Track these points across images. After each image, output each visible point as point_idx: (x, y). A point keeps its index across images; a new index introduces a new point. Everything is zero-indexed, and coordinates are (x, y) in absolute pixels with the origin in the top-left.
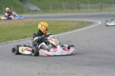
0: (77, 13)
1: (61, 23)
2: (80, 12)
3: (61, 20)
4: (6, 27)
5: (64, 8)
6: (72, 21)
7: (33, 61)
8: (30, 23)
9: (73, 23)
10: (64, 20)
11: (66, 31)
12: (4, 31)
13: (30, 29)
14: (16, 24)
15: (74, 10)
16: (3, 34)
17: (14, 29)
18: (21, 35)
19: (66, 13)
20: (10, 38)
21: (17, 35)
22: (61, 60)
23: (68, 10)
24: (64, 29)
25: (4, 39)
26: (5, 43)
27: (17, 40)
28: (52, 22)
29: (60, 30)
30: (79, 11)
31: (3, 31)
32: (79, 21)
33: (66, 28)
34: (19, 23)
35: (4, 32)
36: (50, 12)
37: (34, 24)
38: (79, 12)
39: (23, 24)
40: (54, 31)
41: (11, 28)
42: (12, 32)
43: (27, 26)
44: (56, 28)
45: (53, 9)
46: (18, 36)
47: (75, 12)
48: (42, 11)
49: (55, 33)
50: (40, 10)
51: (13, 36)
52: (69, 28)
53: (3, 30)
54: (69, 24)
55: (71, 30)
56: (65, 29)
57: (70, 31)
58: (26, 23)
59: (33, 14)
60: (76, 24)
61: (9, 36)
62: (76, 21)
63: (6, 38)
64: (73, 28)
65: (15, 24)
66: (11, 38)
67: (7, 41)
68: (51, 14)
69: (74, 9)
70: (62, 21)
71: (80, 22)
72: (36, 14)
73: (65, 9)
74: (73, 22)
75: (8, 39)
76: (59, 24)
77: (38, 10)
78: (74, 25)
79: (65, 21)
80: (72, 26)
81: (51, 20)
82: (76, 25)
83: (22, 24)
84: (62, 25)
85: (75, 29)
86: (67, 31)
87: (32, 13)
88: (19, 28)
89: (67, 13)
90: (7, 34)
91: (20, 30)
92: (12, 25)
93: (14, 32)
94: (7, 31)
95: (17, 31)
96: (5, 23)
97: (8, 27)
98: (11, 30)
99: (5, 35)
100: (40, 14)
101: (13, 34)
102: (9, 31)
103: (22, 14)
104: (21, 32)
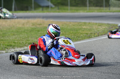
0: (106, 12)
1: (84, 26)
2: (111, 11)
3: (83, 21)
4: (5, 29)
6: (99, 23)
8: (39, 25)
10: (87, 21)
11: (90, 37)
12: (3, 34)
13: (40, 32)
14: (20, 26)
15: (102, 8)
16: (2, 38)
17: (18, 32)
18: (28, 40)
19: (90, 12)
20: (11, 44)
21: (21, 40)
22: (82, 77)
23: (94, 8)
24: (86, 34)
25: (3, 46)
26: (4, 52)
27: (21, 47)
28: (70, 25)
29: (82, 35)
30: (109, 10)
31: (2, 35)
32: (108, 24)
33: (90, 32)
34: (23, 24)
35: (3, 37)
36: (67, 10)
37: (45, 25)
38: (108, 10)
39: (30, 26)
40: (73, 36)
41: (12, 31)
42: (14, 37)
43: (35, 28)
44: (76, 33)
45: (72, 5)
46: (23, 42)
47: (103, 11)
48: (57, 8)
49: (74, 40)
50: (53, 6)
51: (15, 41)
52: (95, 34)
53: (1, 33)
54: (94, 28)
55: (97, 36)
56: (89, 35)
57: (95, 37)
58: (33, 25)
59: (44, 12)
60: (104, 27)
61: (10, 42)
62: (105, 24)
63: (6, 44)
64: (100, 34)
65: (18, 25)
66: (13, 44)
67: (7, 49)
69: (101, 6)
70: (85, 23)
71: (110, 26)
72: (48, 12)
73: (89, 6)
74: (100, 25)
75: (8, 46)
76: (80, 27)
77: (50, 7)
78: (101, 29)
79: (89, 23)
80: (99, 30)
81: (69, 22)
82: (104, 29)
83: (28, 26)
84: (84, 29)
85: (102, 35)
86: (92, 37)
87: (43, 10)
88: (24, 32)
89: (92, 12)
90: (7, 38)
91: (25, 34)
92: (14, 26)
93: (18, 37)
94: (7, 35)
95: (21, 36)
96: (4, 23)
97: (9, 29)
98: (13, 34)
99: (5, 40)
100: (54, 12)
101: (15, 39)
102: (9, 34)
103: (28, 12)
104: (26, 36)
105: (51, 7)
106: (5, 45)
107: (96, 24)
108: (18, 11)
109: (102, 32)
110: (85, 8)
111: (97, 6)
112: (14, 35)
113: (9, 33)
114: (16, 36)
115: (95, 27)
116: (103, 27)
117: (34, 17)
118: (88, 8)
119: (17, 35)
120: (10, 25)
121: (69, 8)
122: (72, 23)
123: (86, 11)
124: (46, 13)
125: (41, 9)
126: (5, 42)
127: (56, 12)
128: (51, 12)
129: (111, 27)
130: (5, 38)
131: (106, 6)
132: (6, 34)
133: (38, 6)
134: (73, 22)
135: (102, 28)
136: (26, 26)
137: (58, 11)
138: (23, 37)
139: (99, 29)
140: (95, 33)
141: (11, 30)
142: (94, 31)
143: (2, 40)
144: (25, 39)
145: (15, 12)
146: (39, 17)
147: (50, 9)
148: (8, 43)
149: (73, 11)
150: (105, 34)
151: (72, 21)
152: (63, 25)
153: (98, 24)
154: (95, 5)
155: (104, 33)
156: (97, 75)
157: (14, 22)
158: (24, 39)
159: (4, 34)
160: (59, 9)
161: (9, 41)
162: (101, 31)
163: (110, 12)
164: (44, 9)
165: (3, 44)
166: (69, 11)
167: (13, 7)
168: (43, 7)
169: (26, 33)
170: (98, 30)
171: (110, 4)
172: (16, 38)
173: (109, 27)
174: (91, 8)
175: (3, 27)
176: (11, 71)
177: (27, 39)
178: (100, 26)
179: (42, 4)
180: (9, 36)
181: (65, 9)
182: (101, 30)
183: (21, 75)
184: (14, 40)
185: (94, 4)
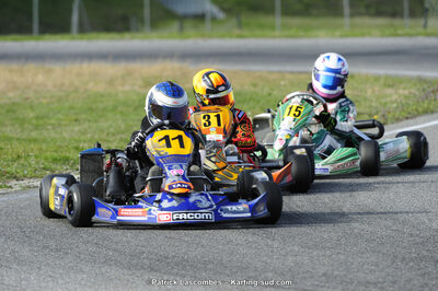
0: (410, 35)
2: (429, 30)
4: (45, 101)
5: (347, 10)
6: (387, 77)
7: (183, 276)
9: (389, 91)
12: (37, 118)
14: (101, 88)
15: (397, 22)
16: (34, 134)
17: (91, 109)
20: (68, 154)
22: (325, 274)
23: (367, 21)
25: (37, 163)
28: (282, 83)
30: (425, 26)
31: (34, 122)
32: (421, 80)
34: (111, 82)
35: (37, 127)
36: (273, 28)
38: (421, 30)
39: (136, 88)
41: (72, 108)
42: (77, 128)
45: (288, 12)
47: (400, 32)
48: (234, 21)
50: (221, 15)
51: (81, 145)
52: (370, 115)
53: (32, 115)
54: (369, 92)
59: (187, 37)
60: (406, 92)
61: (60, 147)
62: (410, 80)
63: (48, 154)
64: (390, 116)
65: (91, 85)
67: (52, 171)
68: (280, 37)
69: (394, 15)
71: (425, 86)
72: (203, 36)
73: (352, 15)
74: (392, 83)
75: (55, 160)
77: (208, 17)
78: (395, 97)
80: (386, 103)
81: (279, 72)
82: (406, 97)
83: (127, 88)
85: (398, 120)
87: (181, 29)
88: (115, 109)
89: (363, 35)
90: (53, 134)
91: (118, 116)
92: (76, 90)
93: (90, 127)
94: (53, 121)
95: (104, 124)
96: (40, 78)
97: (60, 99)
98: (74, 117)
99: (44, 141)
100: (223, 36)
101: (82, 138)
102: (61, 120)
103: (127, 35)
104: (123, 126)
105: (214, 19)
106: (46, 159)
107: (377, 78)
108: (94, 35)
109: (397, 108)
110: (338, 21)
111: (379, 14)
112: (76, 120)
113: (60, 116)
114: (86, 125)
115: (374, 91)
116: (401, 91)
117: (152, 56)
118: (347, 21)
119: (89, 121)
120: (62, 85)
121: (278, 20)
122: (289, 76)
123: (338, 33)
124: (193, 41)
125: (175, 25)
126: (44, 147)
127: (231, 37)
128: (211, 37)
129: (431, 89)
130: (45, 132)
131: (413, 14)
132: (48, 117)
133: (164, 16)
134: (292, 73)
135: (396, 93)
136: (120, 88)
137: (237, 31)
138: (112, 130)
139: (388, 99)
140: (374, 111)
141: (67, 105)
142: (370, 107)
143: (35, 140)
144: (118, 137)
145: (80, 36)
146: (169, 55)
147: (208, 23)
148: (56, 151)
149: (293, 32)
150: (407, 118)
151: (289, 68)
152: (255, 85)
153: (382, 81)
154: (372, 11)
155: (405, 115)
156: (377, 266)
157: (79, 75)
158: (114, 135)
159: (42, 118)
160: (240, 25)
161: (58, 143)
162: (395, 105)
163: (428, 35)
164: (188, 24)
165: (36, 157)
166: (277, 33)
167: (75, 18)
168: (183, 18)
169: (121, 113)
170: (383, 101)
171: (427, 5)
172: (84, 133)
173: (424, 90)
174: (358, 20)
175: (36, 91)
176: (67, 254)
177: (123, 136)
178: (389, 86)
179: (180, 9)
180: (60, 125)
181: (262, 27)
182: (396, 101)
183: (103, 270)
184: (79, 141)
185: (368, 7)
